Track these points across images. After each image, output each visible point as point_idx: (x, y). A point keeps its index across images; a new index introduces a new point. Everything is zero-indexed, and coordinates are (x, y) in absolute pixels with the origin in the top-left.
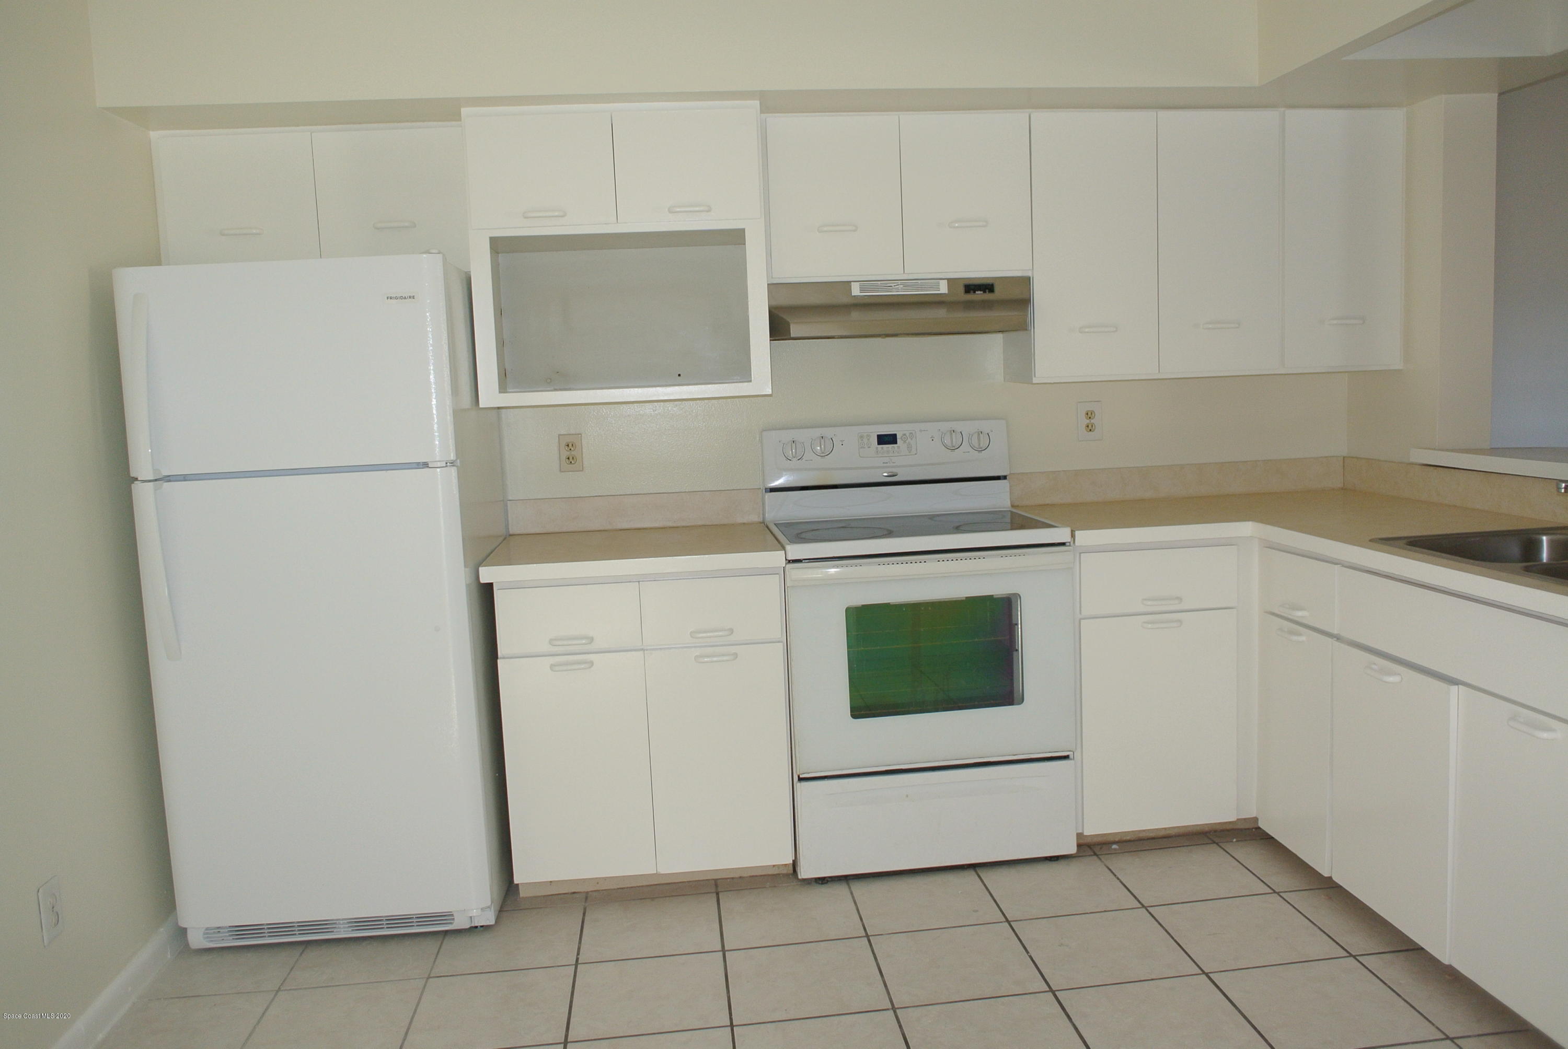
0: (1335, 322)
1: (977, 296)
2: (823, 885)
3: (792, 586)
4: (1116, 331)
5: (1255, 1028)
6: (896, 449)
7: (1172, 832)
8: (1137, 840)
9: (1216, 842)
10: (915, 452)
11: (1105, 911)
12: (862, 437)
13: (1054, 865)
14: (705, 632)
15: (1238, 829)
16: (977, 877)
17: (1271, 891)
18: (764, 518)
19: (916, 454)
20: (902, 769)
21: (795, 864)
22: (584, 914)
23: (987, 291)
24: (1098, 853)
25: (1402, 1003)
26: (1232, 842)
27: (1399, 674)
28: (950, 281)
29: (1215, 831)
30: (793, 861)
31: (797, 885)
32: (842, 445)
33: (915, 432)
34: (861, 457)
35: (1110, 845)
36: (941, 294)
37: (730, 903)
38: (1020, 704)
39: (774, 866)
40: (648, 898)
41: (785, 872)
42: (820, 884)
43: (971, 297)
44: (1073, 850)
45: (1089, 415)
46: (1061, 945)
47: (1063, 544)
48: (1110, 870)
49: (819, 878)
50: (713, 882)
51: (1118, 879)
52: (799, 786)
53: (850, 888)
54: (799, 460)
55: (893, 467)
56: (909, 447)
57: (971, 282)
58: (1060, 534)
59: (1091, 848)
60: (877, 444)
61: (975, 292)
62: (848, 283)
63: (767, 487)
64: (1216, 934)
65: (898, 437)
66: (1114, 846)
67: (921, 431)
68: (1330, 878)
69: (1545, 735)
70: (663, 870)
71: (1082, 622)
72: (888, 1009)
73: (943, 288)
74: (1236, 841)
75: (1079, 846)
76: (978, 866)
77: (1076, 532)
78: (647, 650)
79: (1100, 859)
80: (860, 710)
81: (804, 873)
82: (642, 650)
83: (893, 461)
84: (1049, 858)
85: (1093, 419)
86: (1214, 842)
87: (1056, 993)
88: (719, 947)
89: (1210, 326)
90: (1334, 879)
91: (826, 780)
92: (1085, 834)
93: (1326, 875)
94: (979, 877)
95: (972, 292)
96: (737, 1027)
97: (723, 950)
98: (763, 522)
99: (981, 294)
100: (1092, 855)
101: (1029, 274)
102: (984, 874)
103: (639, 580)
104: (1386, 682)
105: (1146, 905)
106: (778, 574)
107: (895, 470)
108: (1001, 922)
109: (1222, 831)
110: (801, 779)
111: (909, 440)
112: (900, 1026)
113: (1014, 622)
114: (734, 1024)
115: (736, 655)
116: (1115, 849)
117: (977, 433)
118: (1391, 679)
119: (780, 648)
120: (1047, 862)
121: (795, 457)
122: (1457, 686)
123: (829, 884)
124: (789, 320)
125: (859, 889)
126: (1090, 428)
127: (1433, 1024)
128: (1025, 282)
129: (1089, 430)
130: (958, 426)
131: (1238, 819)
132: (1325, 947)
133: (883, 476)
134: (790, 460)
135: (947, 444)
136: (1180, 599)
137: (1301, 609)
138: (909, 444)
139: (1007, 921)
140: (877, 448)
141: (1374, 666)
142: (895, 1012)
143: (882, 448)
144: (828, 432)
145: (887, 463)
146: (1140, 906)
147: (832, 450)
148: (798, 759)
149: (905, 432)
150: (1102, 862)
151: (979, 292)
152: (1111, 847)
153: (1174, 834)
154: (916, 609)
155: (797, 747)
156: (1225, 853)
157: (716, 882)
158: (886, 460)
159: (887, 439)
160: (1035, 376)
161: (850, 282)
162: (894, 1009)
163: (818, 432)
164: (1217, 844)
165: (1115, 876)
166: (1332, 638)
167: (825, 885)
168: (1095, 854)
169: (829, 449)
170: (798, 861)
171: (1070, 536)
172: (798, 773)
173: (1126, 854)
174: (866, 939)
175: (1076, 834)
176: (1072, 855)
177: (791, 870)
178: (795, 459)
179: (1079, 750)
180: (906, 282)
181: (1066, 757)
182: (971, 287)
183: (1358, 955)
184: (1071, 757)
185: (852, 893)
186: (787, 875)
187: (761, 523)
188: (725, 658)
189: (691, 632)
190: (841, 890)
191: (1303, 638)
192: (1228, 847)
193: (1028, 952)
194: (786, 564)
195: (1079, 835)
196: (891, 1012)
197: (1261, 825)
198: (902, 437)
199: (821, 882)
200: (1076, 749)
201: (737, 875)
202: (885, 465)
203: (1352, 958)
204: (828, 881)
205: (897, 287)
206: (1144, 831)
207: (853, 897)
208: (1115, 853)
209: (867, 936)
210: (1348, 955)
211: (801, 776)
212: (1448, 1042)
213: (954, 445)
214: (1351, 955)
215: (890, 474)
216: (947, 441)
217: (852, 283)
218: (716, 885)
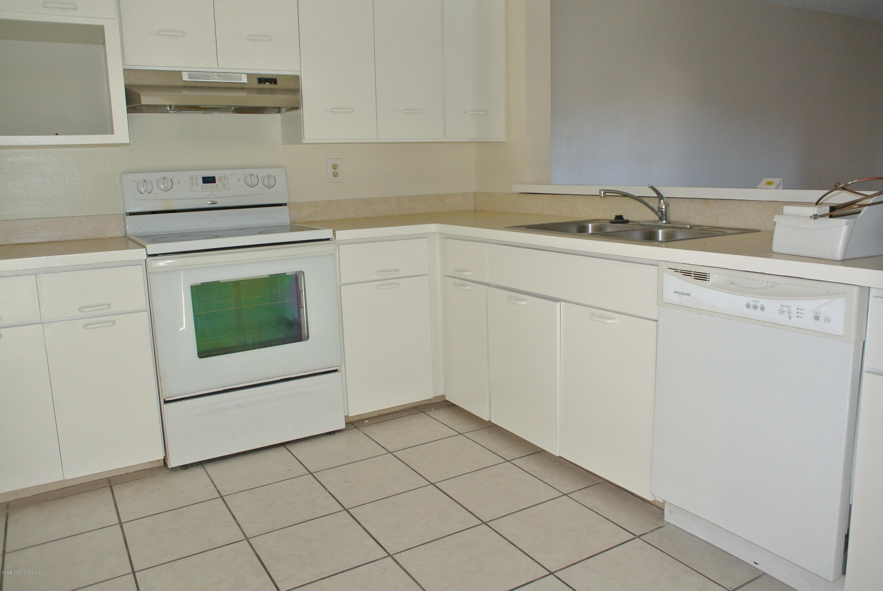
0: (472, 113)
1: (266, 85)
2: (186, 470)
3: (152, 273)
4: (352, 112)
5: (466, 509)
6: (215, 186)
7: (398, 409)
8: (378, 416)
9: (423, 411)
10: (228, 188)
11: (368, 458)
12: (192, 178)
13: (332, 436)
14: (90, 307)
15: (433, 403)
16: (287, 450)
17: (458, 434)
18: (126, 234)
19: (229, 190)
20: (234, 388)
21: (165, 460)
22: (7, 518)
23: (273, 83)
24: (357, 427)
25: (539, 481)
26: (431, 410)
27: (526, 300)
28: (249, 75)
29: (421, 406)
30: (164, 457)
31: (168, 472)
32: (179, 183)
33: (228, 175)
34: (192, 191)
35: (364, 421)
36: (243, 83)
37: (121, 491)
38: (307, 340)
39: (150, 462)
40: (58, 498)
41: (158, 465)
42: (183, 469)
43: (262, 86)
44: (343, 426)
45: (335, 167)
46: (346, 482)
47: (328, 239)
48: (366, 435)
49: (183, 466)
50: (107, 479)
51: (372, 439)
52: (165, 407)
53: (205, 469)
54: (149, 193)
55: (215, 198)
56: (224, 185)
57: (263, 77)
58: (327, 233)
59: (352, 424)
60: (202, 183)
61: (264, 83)
62: (180, 73)
63: (127, 212)
64: (434, 461)
65: (216, 178)
66: (366, 421)
67: (231, 175)
68: (490, 421)
69: (610, 322)
70: (68, 477)
71: (342, 287)
72: (243, 540)
73: (244, 79)
74: (434, 410)
75: (346, 424)
76: (286, 444)
77: (336, 231)
78: (45, 323)
79: (359, 430)
80: (203, 354)
81: (173, 463)
82: (41, 323)
83: (214, 194)
84: (329, 433)
85: (337, 169)
86: (422, 412)
87: (349, 510)
88: (117, 522)
89: (406, 112)
90: (492, 421)
91: (184, 400)
92: (350, 415)
93: (487, 420)
94: (288, 450)
95: (263, 83)
96: (137, 573)
97: (121, 523)
98: (126, 236)
99: (269, 85)
100: (354, 428)
101: (298, 74)
102: (290, 447)
103: (36, 273)
104: (520, 305)
105: (391, 451)
106: (141, 265)
107: (215, 200)
108: (307, 474)
109: (425, 405)
110: (166, 402)
111: (223, 180)
112: (253, 549)
113: (300, 290)
114: (135, 571)
115: (114, 322)
116: (367, 423)
117: (267, 177)
118: (522, 303)
119: (146, 315)
120: (328, 435)
121: (146, 192)
122: (559, 302)
123: (190, 469)
124: (139, 93)
125: (211, 469)
126: (335, 175)
127: (556, 489)
128: (296, 79)
129: (335, 176)
130: (256, 172)
131: (434, 397)
132: (491, 459)
133: (207, 204)
134: (143, 194)
135: (249, 183)
136: (397, 270)
137: (467, 271)
138: (224, 183)
139: (310, 473)
140: (202, 186)
141: (512, 298)
142: (248, 541)
143: (206, 186)
144: (168, 175)
145: (210, 195)
146: (386, 452)
147: (172, 186)
148: (163, 390)
149: (220, 176)
150: (361, 431)
151: (268, 83)
152: (364, 422)
153: (399, 410)
154: (237, 284)
155: (162, 381)
156: (429, 417)
157: (109, 480)
158: (210, 193)
159: (209, 180)
160: (304, 139)
161: (181, 71)
162: (247, 539)
163: (161, 175)
164: (423, 412)
165: (370, 438)
166: (486, 286)
167: (188, 469)
168: (356, 427)
169: (169, 186)
170: (168, 456)
171: (333, 235)
172: (164, 398)
173: (375, 424)
174: (221, 499)
175: (344, 416)
176: (342, 429)
177: (162, 464)
178: (146, 193)
179: (343, 365)
180: (220, 74)
181: (336, 371)
182: (262, 80)
183: (511, 460)
184: (339, 370)
185: (206, 472)
186: (160, 467)
187: (123, 237)
188: (106, 324)
189: (79, 309)
190: (199, 471)
191: (469, 288)
192: (429, 413)
193: (327, 490)
194: (147, 257)
195: (346, 417)
196: (246, 542)
197: (447, 399)
198: (219, 179)
199: (184, 468)
200: (342, 365)
201: (124, 473)
202: (208, 196)
203: (508, 462)
204: (189, 467)
205: (214, 76)
206: (382, 410)
207: (208, 474)
208: (367, 425)
209: (221, 497)
210: (505, 461)
211: (166, 400)
212: (565, 496)
213: (253, 183)
214: (507, 461)
215: (212, 202)
216: (249, 182)
217: (183, 72)
218: (110, 482)
